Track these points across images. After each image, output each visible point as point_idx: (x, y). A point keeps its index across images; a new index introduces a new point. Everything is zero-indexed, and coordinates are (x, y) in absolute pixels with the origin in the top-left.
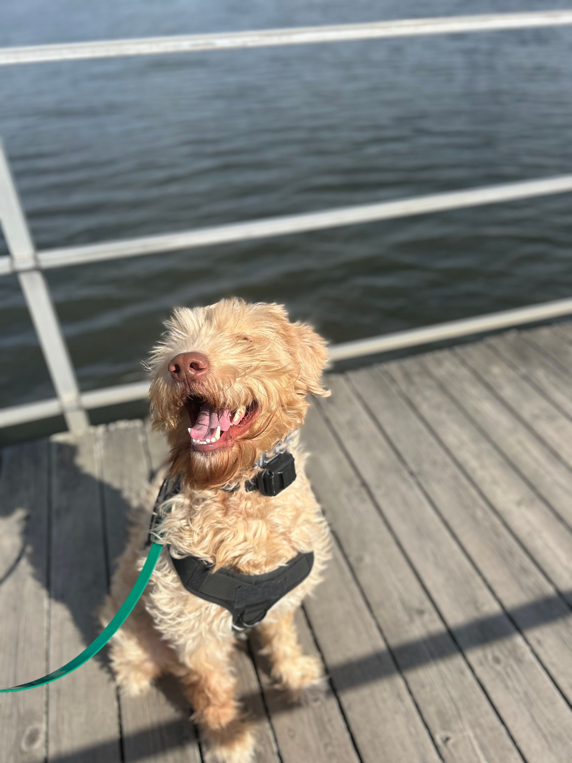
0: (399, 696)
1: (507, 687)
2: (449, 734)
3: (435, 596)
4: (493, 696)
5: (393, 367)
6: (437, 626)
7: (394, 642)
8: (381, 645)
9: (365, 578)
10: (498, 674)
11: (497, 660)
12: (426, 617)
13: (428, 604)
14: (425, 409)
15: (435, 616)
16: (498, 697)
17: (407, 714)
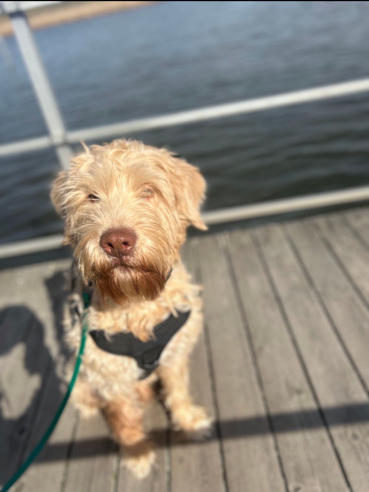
0: (267, 450)
1: (359, 459)
2: (301, 485)
3: (315, 382)
4: (346, 464)
5: (321, 221)
6: (310, 404)
7: (274, 410)
8: (262, 411)
9: (263, 362)
10: (354, 448)
11: (355, 437)
12: (303, 397)
13: (306, 387)
14: (339, 249)
15: (310, 395)
16: (349, 464)
17: (270, 466)
